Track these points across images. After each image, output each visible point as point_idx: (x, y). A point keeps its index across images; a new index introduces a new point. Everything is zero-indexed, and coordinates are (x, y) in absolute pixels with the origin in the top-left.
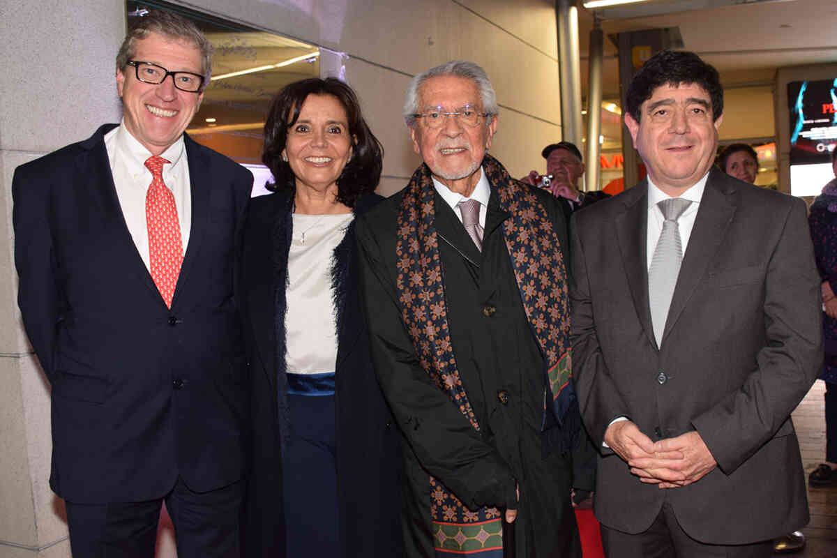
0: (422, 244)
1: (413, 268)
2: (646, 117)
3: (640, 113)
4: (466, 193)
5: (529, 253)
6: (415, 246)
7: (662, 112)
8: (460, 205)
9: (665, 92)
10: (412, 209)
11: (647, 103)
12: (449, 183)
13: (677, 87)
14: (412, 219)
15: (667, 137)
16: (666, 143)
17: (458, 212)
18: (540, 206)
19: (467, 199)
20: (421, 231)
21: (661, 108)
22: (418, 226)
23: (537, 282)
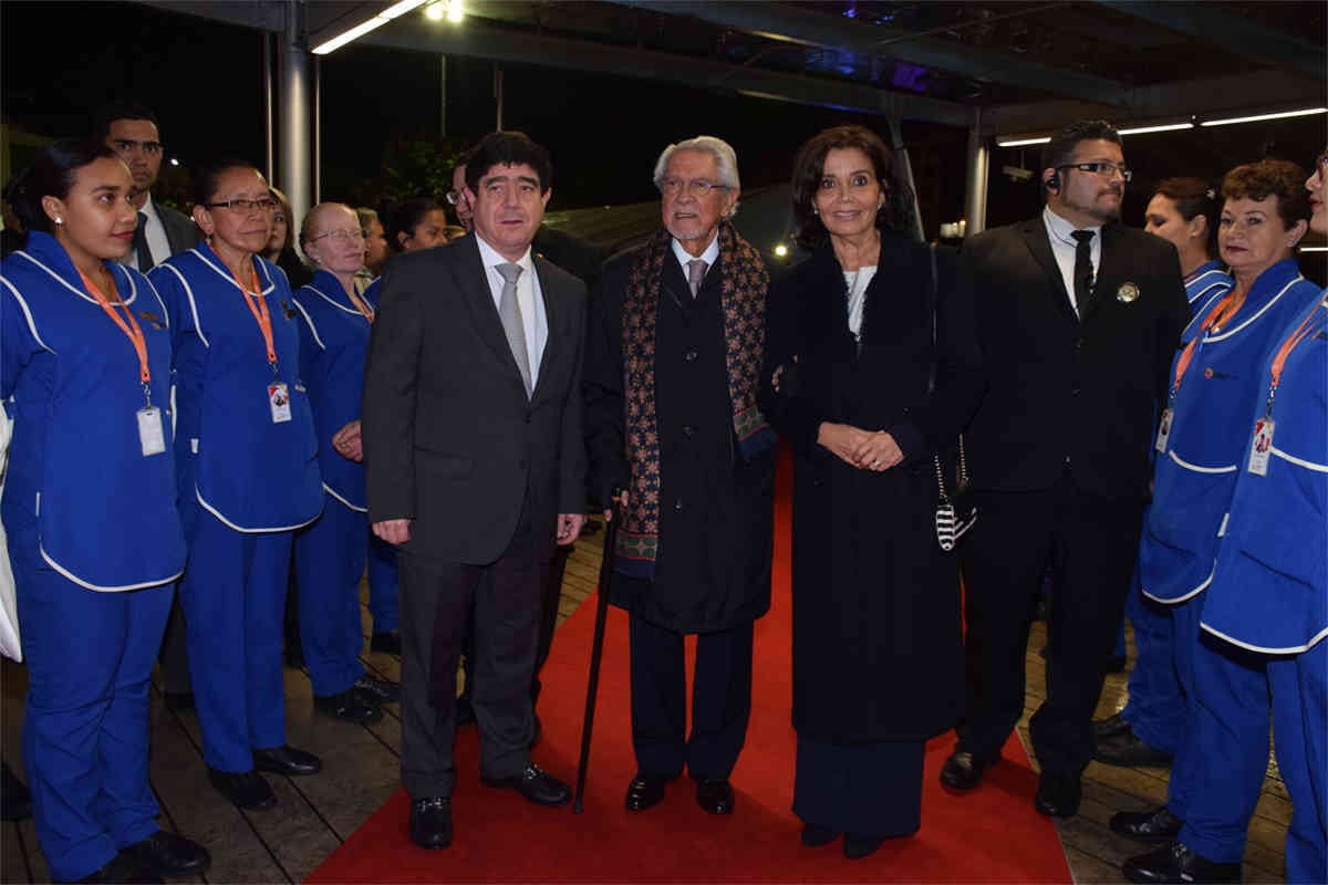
0: (648, 290)
1: (635, 311)
2: (483, 192)
3: (478, 188)
4: (698, 254)
5: (740, 311)
6: (641, 292)
7: (495, 188)
8: (690, 264)
9: (499, 170)
10: (647, 260)
11: (484, 179)
12: (684, 243)
13: (509, 167)
14: (645, 268)
15: (501, 211)
16: (501, 217)
17: (686, 271)
18: (765, 273)
19: (696, 259)
20: (650, 280)
21: (495, 184)
22: (648, 275)
23: (743, 339)
